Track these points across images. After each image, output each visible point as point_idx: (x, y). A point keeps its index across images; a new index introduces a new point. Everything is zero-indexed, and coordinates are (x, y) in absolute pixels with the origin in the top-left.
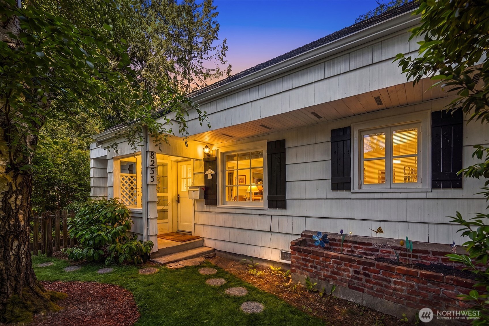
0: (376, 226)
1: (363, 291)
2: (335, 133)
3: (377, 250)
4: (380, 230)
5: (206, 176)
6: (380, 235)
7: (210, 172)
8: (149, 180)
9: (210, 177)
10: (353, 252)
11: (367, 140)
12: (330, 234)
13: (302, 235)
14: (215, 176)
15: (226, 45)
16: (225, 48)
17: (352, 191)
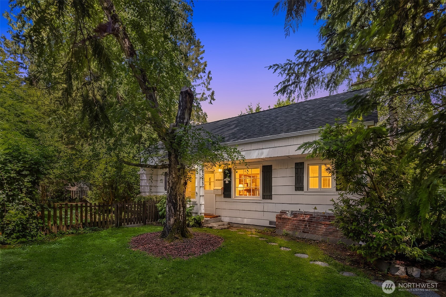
0: (314, 206)
1: (308, 233)
2: (296, 164)
3: (315, 217)
4: (315, 208)
5: (225, 182)
6: (316, 211)
7: (227, 180)
8: (201, 184)
9: (227, 182)
10: (304, 219)
11: (310, 167)
12: (294, 211)
13: (281, 212)
14: (230, 182)
15: (210, 76)
16: (209, 78)
17: (304, 191)
